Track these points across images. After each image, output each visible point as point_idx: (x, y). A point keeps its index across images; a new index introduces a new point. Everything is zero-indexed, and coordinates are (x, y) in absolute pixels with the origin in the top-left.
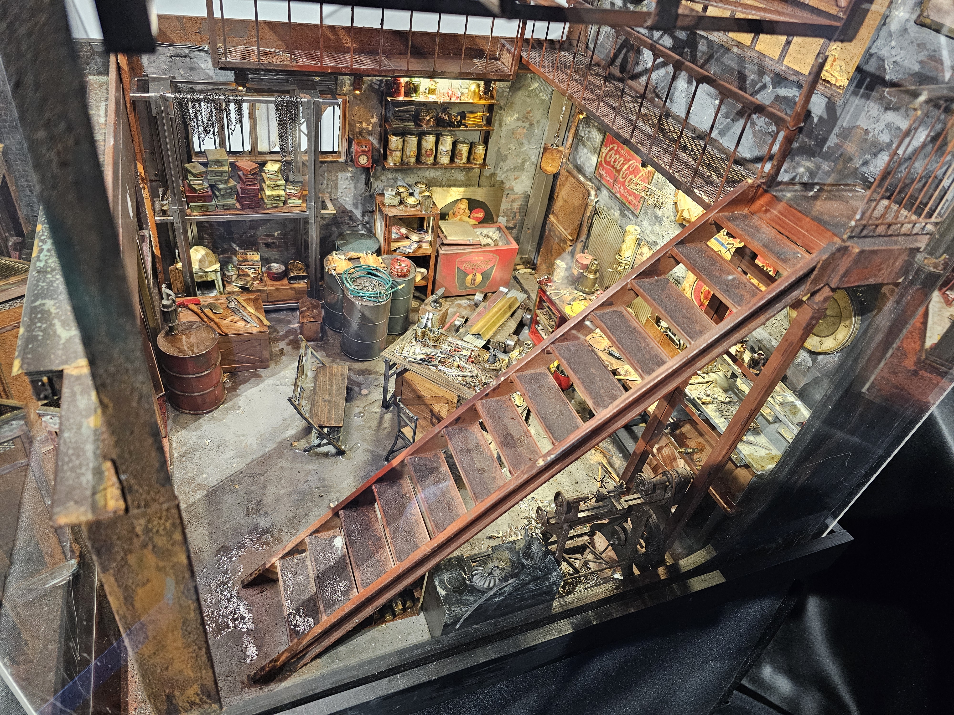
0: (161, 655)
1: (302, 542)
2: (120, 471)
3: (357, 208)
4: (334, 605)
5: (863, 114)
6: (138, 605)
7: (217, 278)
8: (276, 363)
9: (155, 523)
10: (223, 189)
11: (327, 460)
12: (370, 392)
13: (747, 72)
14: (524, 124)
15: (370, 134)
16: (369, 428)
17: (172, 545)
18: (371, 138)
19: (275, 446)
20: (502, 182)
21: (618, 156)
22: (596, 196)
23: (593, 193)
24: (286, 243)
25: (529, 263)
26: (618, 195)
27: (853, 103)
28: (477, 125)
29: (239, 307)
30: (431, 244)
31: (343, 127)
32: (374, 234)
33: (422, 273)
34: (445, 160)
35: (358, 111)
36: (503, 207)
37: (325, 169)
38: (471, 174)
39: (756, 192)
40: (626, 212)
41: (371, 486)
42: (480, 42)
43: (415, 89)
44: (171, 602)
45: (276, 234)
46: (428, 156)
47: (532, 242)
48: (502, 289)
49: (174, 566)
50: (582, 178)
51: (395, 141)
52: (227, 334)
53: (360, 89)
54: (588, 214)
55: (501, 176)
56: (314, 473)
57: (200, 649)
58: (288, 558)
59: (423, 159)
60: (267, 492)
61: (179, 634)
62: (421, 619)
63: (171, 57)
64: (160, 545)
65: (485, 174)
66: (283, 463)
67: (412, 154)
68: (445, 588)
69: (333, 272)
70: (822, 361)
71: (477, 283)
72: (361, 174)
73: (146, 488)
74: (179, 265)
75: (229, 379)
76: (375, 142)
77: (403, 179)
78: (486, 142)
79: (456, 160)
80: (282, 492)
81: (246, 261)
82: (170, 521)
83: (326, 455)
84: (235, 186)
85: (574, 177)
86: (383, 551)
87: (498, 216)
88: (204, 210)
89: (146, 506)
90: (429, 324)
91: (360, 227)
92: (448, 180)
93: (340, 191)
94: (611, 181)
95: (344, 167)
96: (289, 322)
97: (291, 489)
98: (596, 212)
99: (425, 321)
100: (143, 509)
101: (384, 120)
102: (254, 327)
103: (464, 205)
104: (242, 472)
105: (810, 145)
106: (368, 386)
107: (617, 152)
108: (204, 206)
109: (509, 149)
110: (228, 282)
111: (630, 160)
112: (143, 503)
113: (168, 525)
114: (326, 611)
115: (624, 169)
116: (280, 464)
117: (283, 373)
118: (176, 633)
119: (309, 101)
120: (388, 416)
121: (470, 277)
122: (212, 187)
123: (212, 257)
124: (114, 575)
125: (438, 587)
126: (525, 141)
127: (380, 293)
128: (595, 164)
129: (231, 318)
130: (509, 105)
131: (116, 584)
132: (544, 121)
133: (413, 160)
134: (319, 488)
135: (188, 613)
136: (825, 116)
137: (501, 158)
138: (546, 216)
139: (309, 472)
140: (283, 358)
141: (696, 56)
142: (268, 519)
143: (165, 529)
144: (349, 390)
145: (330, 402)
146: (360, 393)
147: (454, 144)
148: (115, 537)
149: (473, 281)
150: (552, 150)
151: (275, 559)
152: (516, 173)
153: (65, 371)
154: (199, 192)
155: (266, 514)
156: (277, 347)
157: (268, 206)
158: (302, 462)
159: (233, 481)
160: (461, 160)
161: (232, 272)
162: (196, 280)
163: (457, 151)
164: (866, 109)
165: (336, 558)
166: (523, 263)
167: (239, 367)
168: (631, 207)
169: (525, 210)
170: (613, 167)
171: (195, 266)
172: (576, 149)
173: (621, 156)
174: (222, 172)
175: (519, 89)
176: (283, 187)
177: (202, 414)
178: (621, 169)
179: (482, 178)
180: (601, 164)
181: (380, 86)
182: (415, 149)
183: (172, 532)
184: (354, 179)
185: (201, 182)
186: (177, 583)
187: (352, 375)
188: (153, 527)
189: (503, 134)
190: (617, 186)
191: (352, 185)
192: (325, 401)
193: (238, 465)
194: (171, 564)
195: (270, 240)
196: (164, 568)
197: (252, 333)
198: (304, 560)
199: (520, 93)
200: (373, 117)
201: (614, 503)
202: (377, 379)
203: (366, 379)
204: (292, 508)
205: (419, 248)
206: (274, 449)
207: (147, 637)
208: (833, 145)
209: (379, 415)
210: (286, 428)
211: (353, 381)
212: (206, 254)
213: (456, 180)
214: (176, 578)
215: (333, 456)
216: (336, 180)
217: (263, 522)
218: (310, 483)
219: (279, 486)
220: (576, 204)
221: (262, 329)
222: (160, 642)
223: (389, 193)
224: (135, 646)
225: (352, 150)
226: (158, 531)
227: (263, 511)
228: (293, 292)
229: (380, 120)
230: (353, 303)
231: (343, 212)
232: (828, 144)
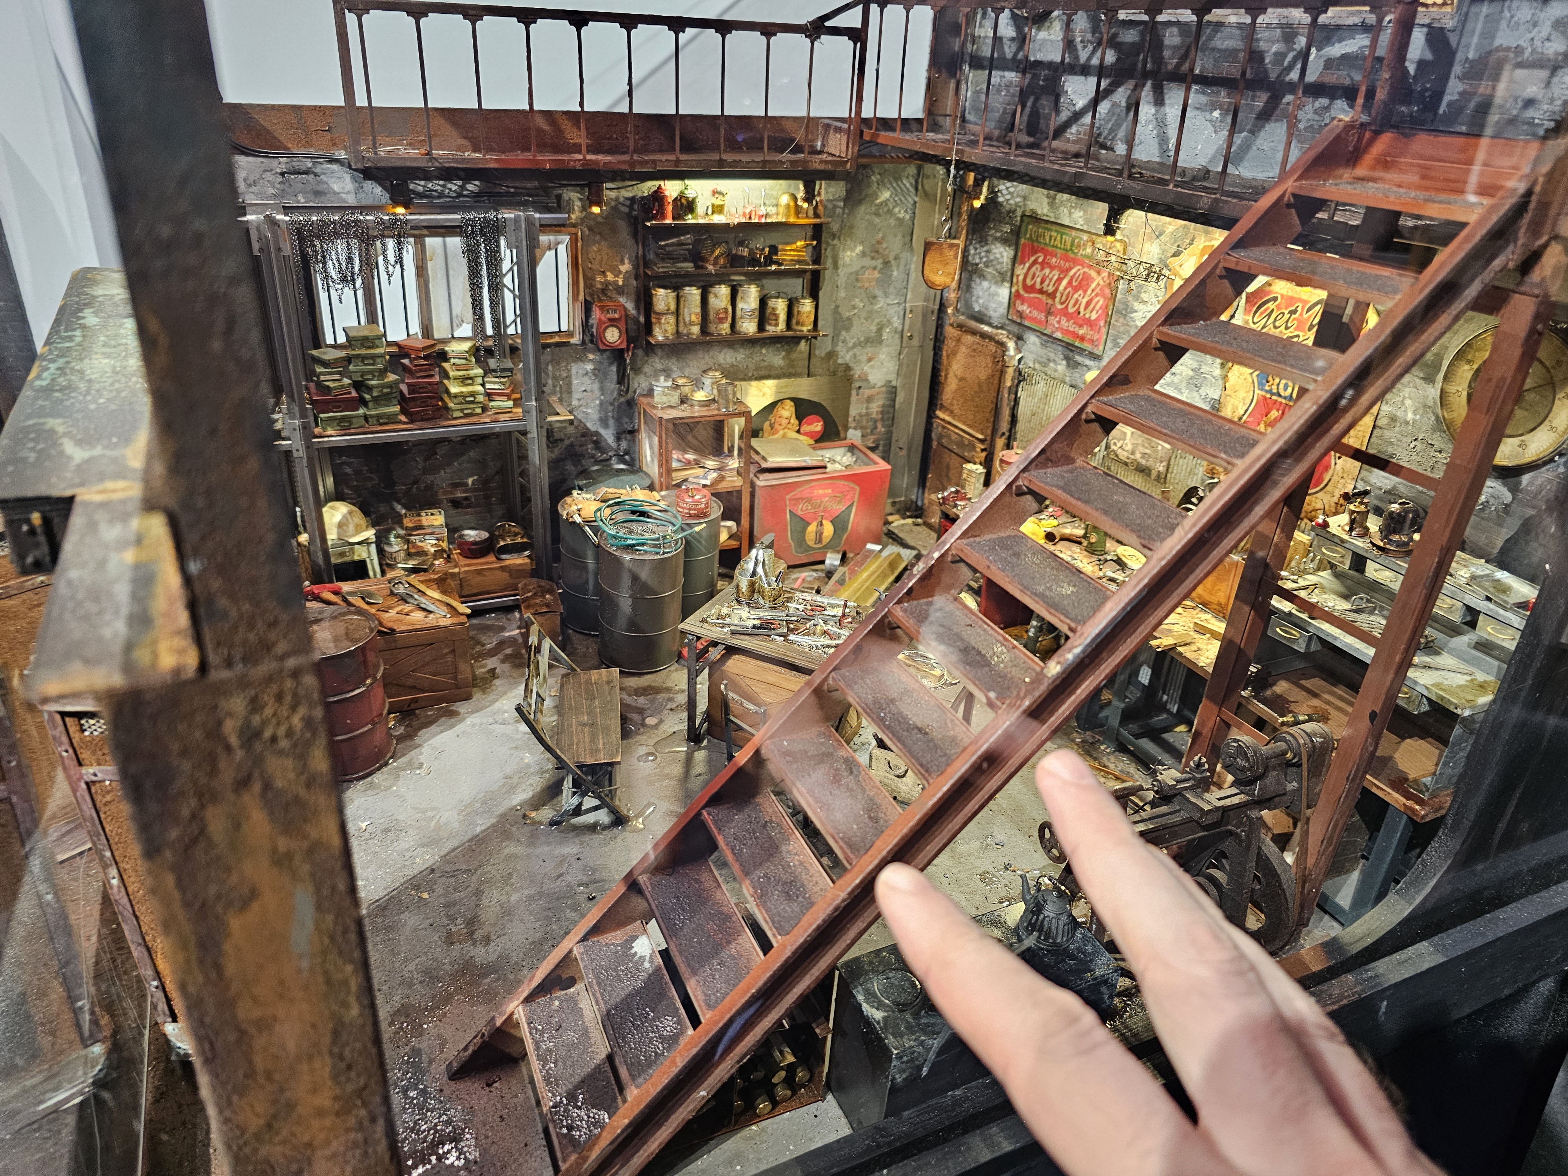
0: (285, 1133)
1: (567, 959)
2: (188, 548)
3: (606, 426)
4: (649, 1066)
5: (1503, 24)
6: (231, 968)
7: (370, 555)
8: (484, 691)
9: (268, 711)
10: (377, 386)
11: (595, 837)
12: (661, 721)
13: (1262, 45)
14: (874, 263)
15: (620, 291)
16: (667, 777)
17: (308, 786)
18: (622, 300)
19: (493, 821)
20: (848, 368)
21: (1047, 271)
22: (1018, 350)
23: (1011, 345)
24: (487, 497)
25: (908, 509)
26: (1058, 335)
27: (1477, 14)
28: (799, 262)
29: (411, 591)
30: (739, 473)
31: (575, 283)
32: (640, 470)
33: (729, 528)
34: (749, 327)
35: (598, 251)
36: (854, 411)
37: (549, 358)
38: (794, 356)
39: (1360, 139)
40: (1078, 358)
41: (699, 814)
42: (789, 126)
43: (689, 206)
44: (305, 964)
45: (470, 481)
46: (721, 320)
47: (910, 471)
48: (870, 546)
49: (311, 852)
50: (986, 328)
51: (663, 298)
52: (393, 631)
53: (598, 204)
54: (1008, 383)
55: (845, 356)
56: (573, 859)
57: (373, 1120)
58: (541, 1000)
59: (712, 328)
60: (485, 902)
61: (324, 1067)
62: (830, 1105)
63: (282, 174)
64: (279, 784)
65: (817, 352)
66: (511, 848)
67: (694, 318)
68: (880, 1006)
69: (578, 520)
70: (1530, 483)
71: (825, 541)
72: (611, 364)
73: (246, 607)
74: (304, 538)
75: (400, 721)
76: (630, 306)
77: (681, 369)
78: (814, 293)
79: (768, 328)
80: (514, 898)
81: (421, 527)
82: (302, 711)
83: (593, 828)
84: (396, 383)
85: (974, 332)
86: (740, 940)
87: (846, 429)
88: (345, 425)
89: (249, 659)
90: (760, 570)
91: (614, 460)
92: (757, 369)
93: (576, 396)
94: (1042, 316)
95: (579, 353)
96: (503, 629)
97: (532, 892)
98: (1020, 377)
99: (751, 566)
100: (239, 668)
101: (642, 265)
102: (441, 618)
103: (787, 411)
104: (433, 871)
105: (1411, 116)
106: (657, 711)
107: (1043, 265)
108: (343, 418)
109: (854, 307)
110: (388, 565)
111: (1071, 269)
112: (238, 653)
113: (296, 721)
114: (633, 1078)
115: (1061, 288)
116: (507, 851)
117: (497, 705)
118: (317, 1064)
119: (517, 220)
120: (700, 755)
121: (812, 528)
122: (358, 385)
123: (359, 518)
124: (173, 868)
125: (865, 1007)
126: (878, 292)
127: (664, 537)
128: (1006, 301)
129: (399, 609)
130: (847, 230)
131: (177, 895)
132: (905, 255)
133: (696, 330)
134: (586, 885)
135: (345, 1005)
136: (1429, 56)
137: (842, 324)
138: (930, 415)
139: (563, 859)
140: (497, 682)
141: (1162, 58)
142: (491, 947)
143: (290, 734)
144: (624, 719)
145: (591, 725)
146: (643, 725)
147: (763, 302)
148: (175, 747)
149: (819, 536)
150: (941, 244)
151: (516, 1003)
152: (869, 350)
153: (78, 499)
154: (334, 393)
155: (487, 940)
156: (484, 666)
157: (457, 414)
158: (549, 844)
159: (417, 888)
160: (777, 325)
161: (395, 546)
162: (334, 560)
163: (769, 311)
164: (1507, 14)
165: (643, 976)
166: (898, 512)
167: (416, 700)
168: (1086, 346)
169: (890, 413)
170: (1041, 291)
171: (332, 536)
172: (969, 288)
173: (1052, 268)
174: (374, 357)
175: (860, 202)
176: (480, 380)
177: (351, 781)
178: (1057, 289)
179: (813, 360)
180: (1018, 295)
181: (631, 207)
182: (698, 310)
183: (308, 744)
184: (599, 374)
185: (337, 377)
186: (319, 907)
187: (625, 697)
188: (264, 723)
189: (841, 280)
190: (1053, 320)
191: (596, 386)
192: (584, 725)
193: (425, 859)
194: (306, 844)
195: (459, 495)
196: (290, 855)
197: (439, 627)
198: (573, 1002)
199: (862, 209)
200: (622, 262)
201: (1192, 799)
202: (671, 700)
203: (652, 701)
204: (537, 925)
205: (721, 479)
206: (493, 826)
207: (251, 1074)
208: (1456, 97)
209: (683, 755)
210: (512, 789)
211: (628, 706)
212: (350, 513)
213: (770, 367)
214: (318, 890)
215: (605, 828)
216: (569, 377)
217: (481, 954)
218: (569, 878)
219: (507, 888)
220: (983, 376)
221: (455, 620)
222: (282, 1090)
223: (661, 385)
224: (225, 1104)
225: (591, 321)
226: (274, 739)
227: (478, 935)
228: (505, 575)
229: (636, 267)
230: (618, 561)
231: (584, 435)
232: (1447, 98)
